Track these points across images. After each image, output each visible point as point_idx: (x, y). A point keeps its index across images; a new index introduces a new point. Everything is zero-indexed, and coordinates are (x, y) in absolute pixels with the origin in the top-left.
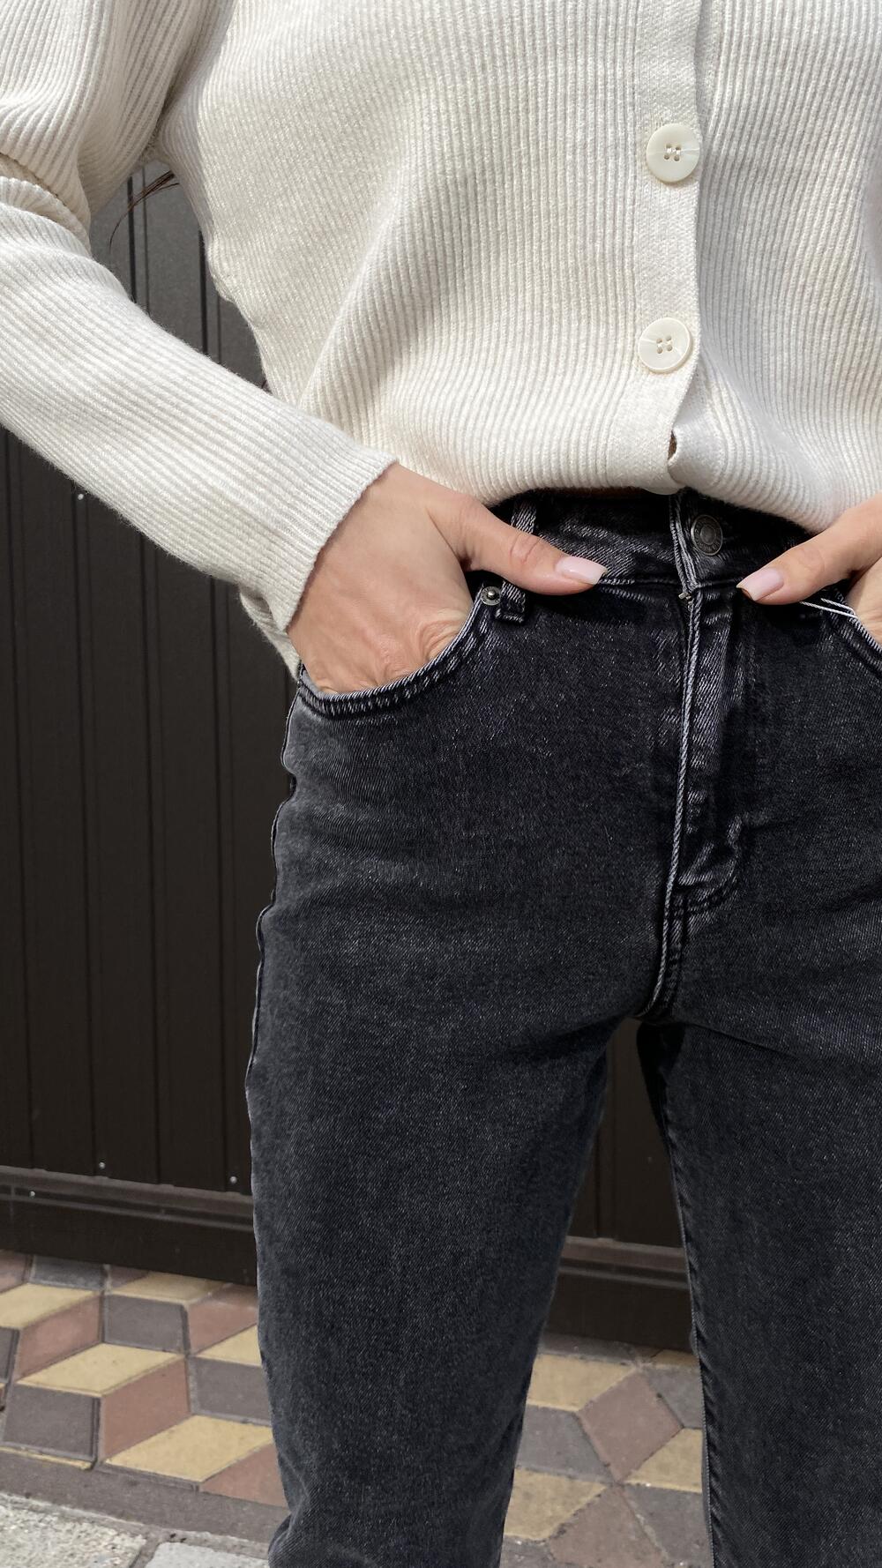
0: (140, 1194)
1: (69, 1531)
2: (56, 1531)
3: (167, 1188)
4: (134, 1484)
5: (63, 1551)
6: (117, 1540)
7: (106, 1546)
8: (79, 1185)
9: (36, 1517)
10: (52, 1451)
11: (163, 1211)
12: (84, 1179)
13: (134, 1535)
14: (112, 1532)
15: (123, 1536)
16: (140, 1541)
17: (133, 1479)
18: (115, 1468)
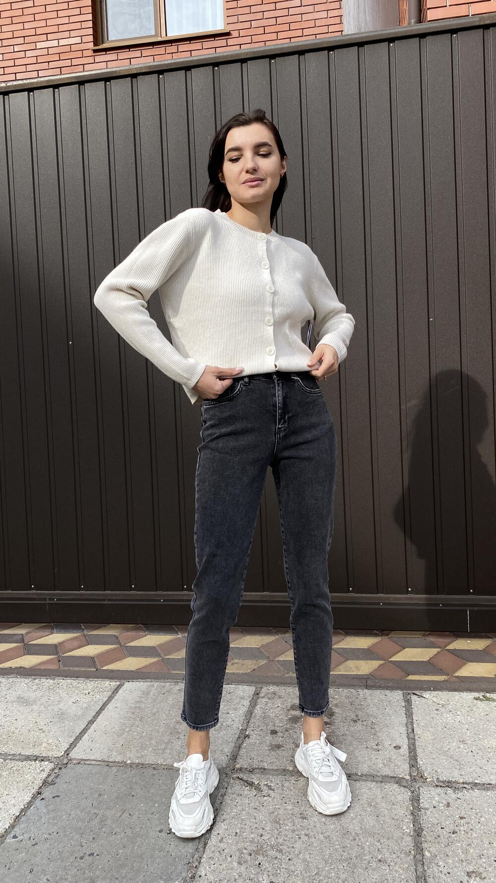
0: (98, 595)
1: (94, 683)
2: (90, 683)
7: (109, 685)
8: (73, 595)
9: (81, 681)
10: (82, 668)
11: (107, 600)
12: (75, 592)
13: (115, 682)
14: (108, 682)
15: (112, 682)
16: (118, 683)
17: (112, 671)
18: (105, 670)
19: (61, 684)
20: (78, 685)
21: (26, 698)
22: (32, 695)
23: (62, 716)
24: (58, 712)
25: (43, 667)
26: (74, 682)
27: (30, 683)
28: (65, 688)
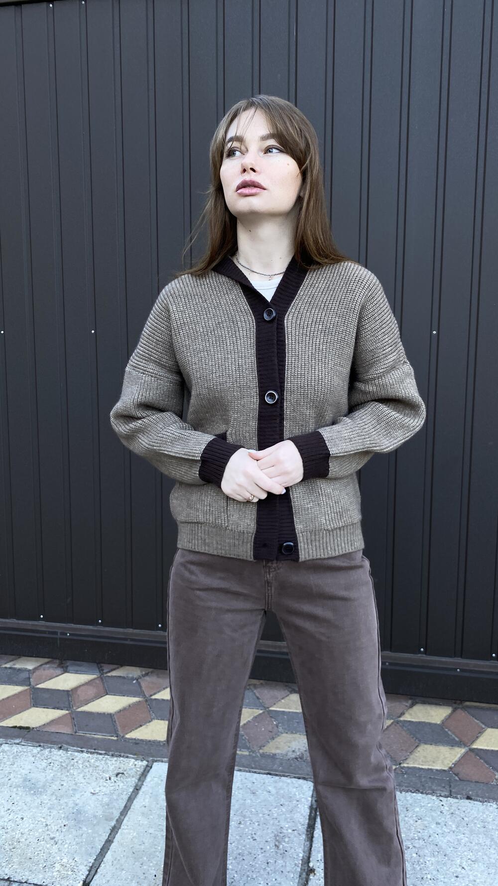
0: (119, 633)
1: (116, 761)
2: (111, 760)
3: (130, 630)
4: (136, 744)
5: (115, 767)
6: (136, 763)
7: (132, 765)
8: (88, 630)
9: (101, 757)
10: (100, 734)
11: (129, 640)
12: (91, 627)
13: (142, 761)
14: (133, 760)
15: (138, 761)
16: (145, 763)
17: (137, 742)
18: (129, 739)
19: (75, 761)
20: (97, 764)
21: (33, 781)
22: (40, 777)
23: (77, 817)
24: (73, 808)
25: (53, 729)
26: (93, 758)
27: (39, 755)
28: (81, 766)
